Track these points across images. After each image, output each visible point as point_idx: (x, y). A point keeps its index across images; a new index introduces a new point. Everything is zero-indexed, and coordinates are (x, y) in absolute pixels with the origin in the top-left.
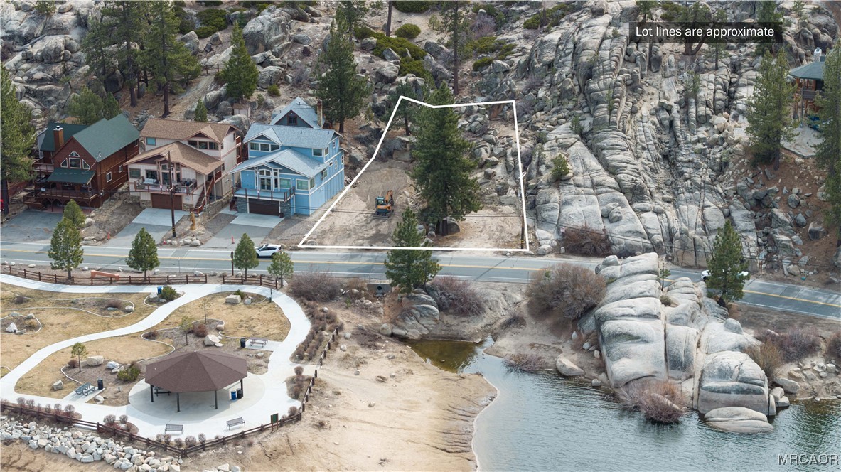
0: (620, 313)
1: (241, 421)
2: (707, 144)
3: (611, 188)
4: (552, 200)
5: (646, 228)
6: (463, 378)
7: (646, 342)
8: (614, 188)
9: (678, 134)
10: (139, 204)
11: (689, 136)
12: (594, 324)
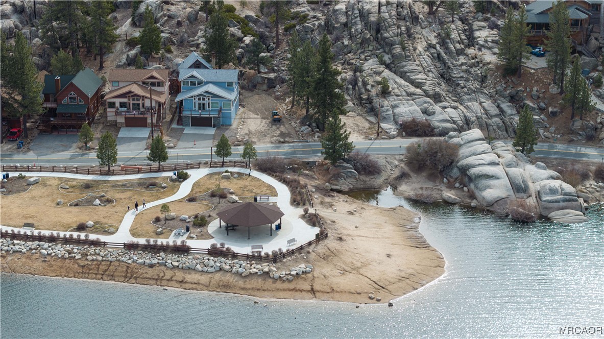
0: (477, 163)
1: (293, 240)
2: (468, 66)
3: (421, 95)
4: (385, 105)
5: (451, 118)
6: (395, 209)
7: (498, 178)
8: (423, 95)
9: (447, 61)
10: (116, 125)
11: (455, 62)
12: (458, 172)
